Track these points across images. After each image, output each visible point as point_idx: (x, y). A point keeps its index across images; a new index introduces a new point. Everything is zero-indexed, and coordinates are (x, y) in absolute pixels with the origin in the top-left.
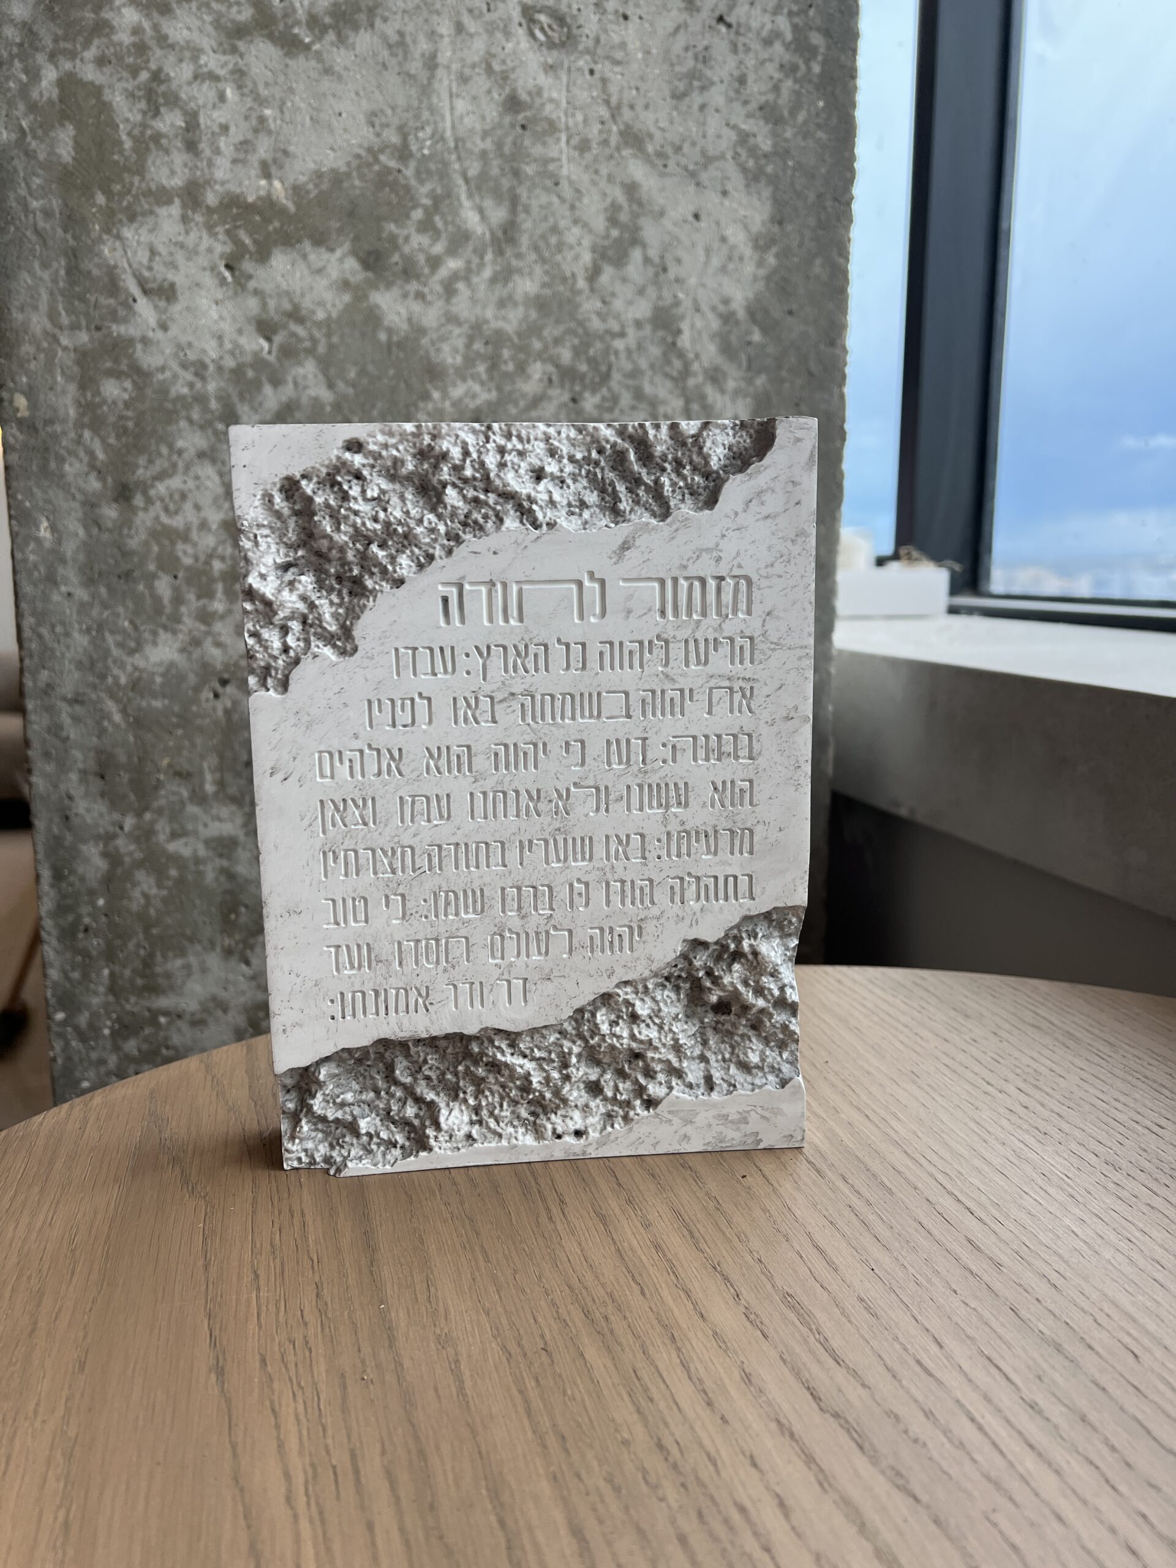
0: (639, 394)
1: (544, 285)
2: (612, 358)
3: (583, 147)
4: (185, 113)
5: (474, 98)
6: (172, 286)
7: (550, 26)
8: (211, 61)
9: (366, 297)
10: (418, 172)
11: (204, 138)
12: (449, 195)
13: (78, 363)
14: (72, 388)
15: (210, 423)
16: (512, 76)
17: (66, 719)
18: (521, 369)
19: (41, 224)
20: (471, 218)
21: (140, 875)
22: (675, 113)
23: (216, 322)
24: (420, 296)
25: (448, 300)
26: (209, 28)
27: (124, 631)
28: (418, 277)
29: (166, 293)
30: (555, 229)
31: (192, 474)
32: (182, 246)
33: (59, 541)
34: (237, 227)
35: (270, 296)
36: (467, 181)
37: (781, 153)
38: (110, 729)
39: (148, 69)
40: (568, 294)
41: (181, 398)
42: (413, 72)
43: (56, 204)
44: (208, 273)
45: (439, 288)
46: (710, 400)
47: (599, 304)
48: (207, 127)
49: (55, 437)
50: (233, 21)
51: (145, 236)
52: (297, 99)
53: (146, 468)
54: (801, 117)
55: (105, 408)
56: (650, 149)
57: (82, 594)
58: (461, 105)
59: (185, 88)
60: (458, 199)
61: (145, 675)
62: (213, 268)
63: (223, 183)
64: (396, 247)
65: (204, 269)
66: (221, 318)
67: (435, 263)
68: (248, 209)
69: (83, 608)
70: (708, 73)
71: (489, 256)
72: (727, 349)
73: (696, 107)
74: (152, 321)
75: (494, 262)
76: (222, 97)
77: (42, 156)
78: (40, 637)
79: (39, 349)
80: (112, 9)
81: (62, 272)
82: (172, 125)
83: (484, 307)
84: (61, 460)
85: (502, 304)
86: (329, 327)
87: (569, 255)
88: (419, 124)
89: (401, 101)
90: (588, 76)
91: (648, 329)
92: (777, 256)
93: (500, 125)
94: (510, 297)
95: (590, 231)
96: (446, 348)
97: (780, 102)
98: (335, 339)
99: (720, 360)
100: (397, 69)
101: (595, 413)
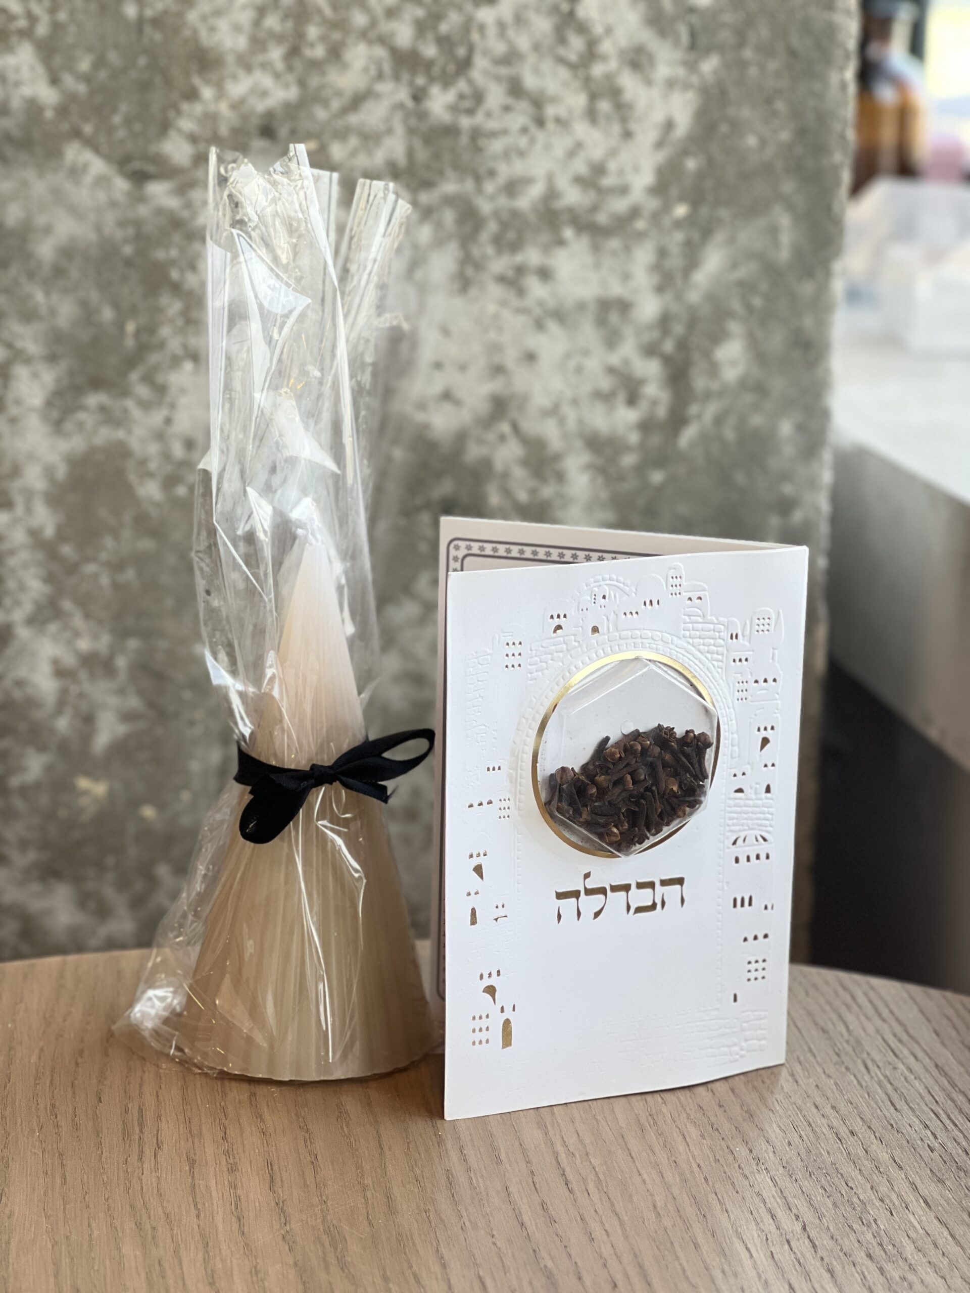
72: (656, 20)
101: (446, 117)
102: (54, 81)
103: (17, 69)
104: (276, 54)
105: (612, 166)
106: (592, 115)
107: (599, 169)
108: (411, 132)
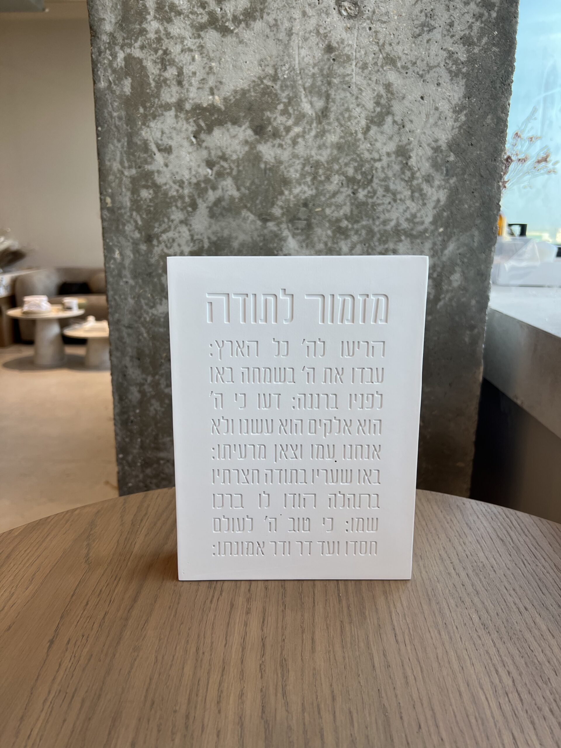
0: (387, 189)
1: (341, 137)
2: (374, 172)
3: (364, 67)
4: (178, 68)
5: (310, 48)
6: (170, 147)
7: (349, 8)
8: (189, 43)
9: (255, 147)
10: (281, 87)
11: (185, 79)
12: (296, 97)
13: (131, 182)
14: (129, 194)
15: (185, 208)
16: (329, 35)
17: (125, 334)
18: (328, 178)
19: (117, 123)
20: (306, 107)
21: (153, 401)
22: (413, 45)
23: (189, 162)
24: (280, 146)
25: (294, 147)
26: (188, 27)
27: (148, 298)
28: (280, 137)
29: (167, 150)
30: (348, 110)
31: (177, 230)
32: (175, 129)
33: (123, 259)
34: (198, 119)
35: (212, 149)
36: (305, 89)
37: (471, 61)
38: (143, 340)
39: (162, 49)
40: (353, 141)
41: (173, 197)
42: (281, 38)
43: (123, 113)
44: (186, 140)
45: (289, 142)
46: (425, 191)
47: (369, 145)
48: (187, 74)
49: (122, 215)
50: (199, 23)
51: (159, 125)
52: (227, 56)
53: (158, 228)
54: (485, 40)
55: (142, 202)
56: (399, 65)
57: (131, 282)
58: (303, 52)
59: (177, 56)
60: (300, 98)
61: (156, 317)
62: (188, 138)
63: (193, 99)
64: (270, 123)
65: (184, 139)
66: (191, 160)
67: (288, 129)
68: (205, 109)
69: (132, 288)
70: (433, 23)
71: (314, 125)
72: (435, 165)
73: (425, 41)
74: (162, 163)
75: (317, 128)
76: (193, 59)
77: (118, 93)
78: (115, 299)
79: (116, 177)
80: (147, 23)
81: (126, 144)
82: (172, 74)
83: (311, 149)
84: (124, 225)
85: (320, 148)
86: (238, 163)
87: (354, 122)
88: (282, 63)
89: (275, 53)
90: (368, 31)
91: (393, 157)
92: (466, 115)
93: (322, 60)
94: (324, 145)
95: (366, 109)
96: (292, 170)
97: (472, 34)
98: (241, 168)
99: (432, 171)
100: (273, 38)
101: (364, 199)
102: (238, 189)
103: (227, 186)
104: (309, 179)
105: (419, 215)
106: (412, 198)
107: (414, 216)
108: (352, 204)
